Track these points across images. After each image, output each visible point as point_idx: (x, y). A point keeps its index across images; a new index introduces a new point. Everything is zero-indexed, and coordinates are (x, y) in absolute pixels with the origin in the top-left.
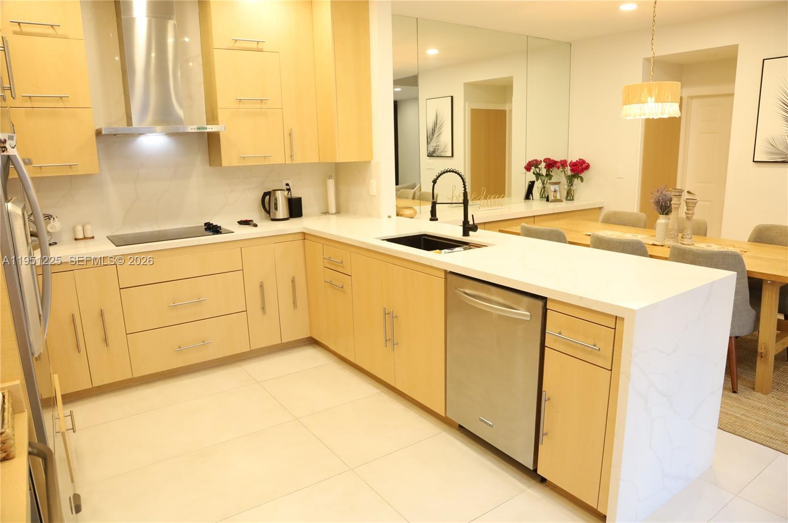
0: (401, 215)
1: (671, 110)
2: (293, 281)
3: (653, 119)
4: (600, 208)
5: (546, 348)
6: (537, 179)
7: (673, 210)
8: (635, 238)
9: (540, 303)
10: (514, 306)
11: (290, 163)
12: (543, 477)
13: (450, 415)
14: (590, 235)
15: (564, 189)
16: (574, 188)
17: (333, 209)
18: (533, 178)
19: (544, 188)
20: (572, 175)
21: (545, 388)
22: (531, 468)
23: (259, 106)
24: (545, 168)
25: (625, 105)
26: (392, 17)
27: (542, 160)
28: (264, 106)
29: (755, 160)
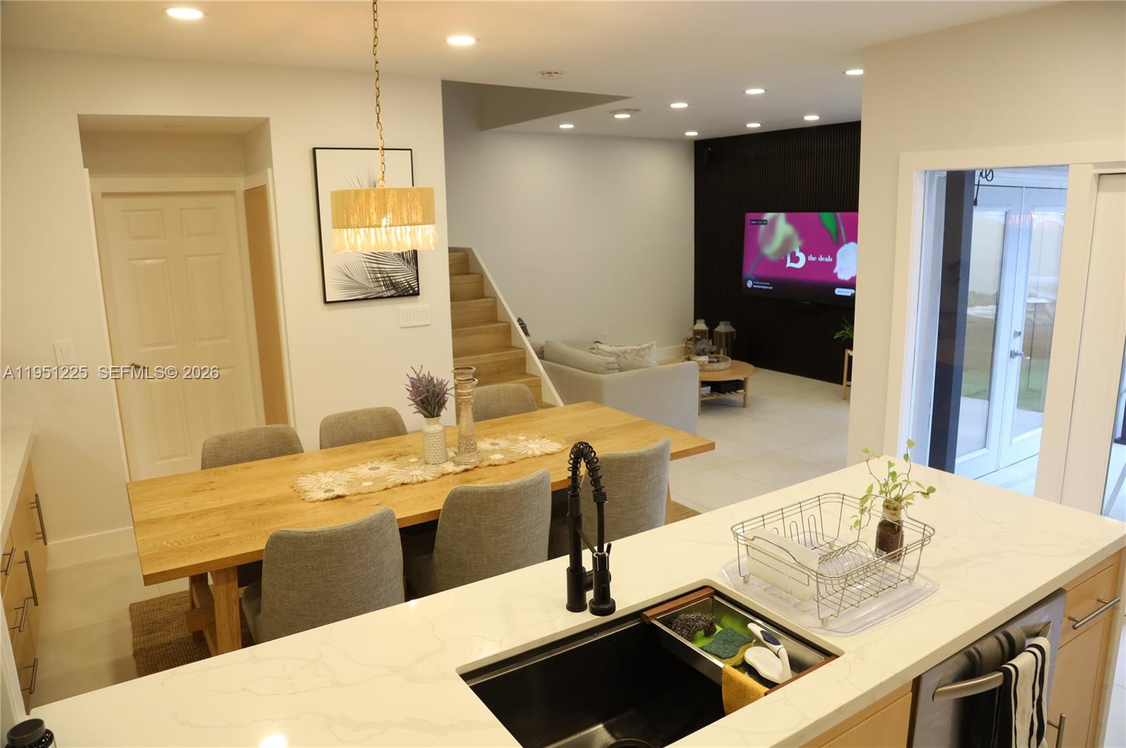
7: (462, 406)
29: (328, 300)
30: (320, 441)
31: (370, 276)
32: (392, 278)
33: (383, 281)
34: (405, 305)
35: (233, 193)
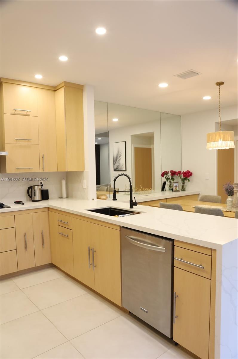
0: (100, 199)
1: (230, 145)
2: (42, 233)
3: (222, 149)
4: (198, 194)
5: (175, 267)
6: (167, 181)
7: (235, 193)
8: (217, 208)
9: (170, 243)
10: (157, 244)
11: (42, 172)
12: (176, 343)
13: (124, 306)
14: (194, 207)
15: (181, 185)
16: (185, 184)
17: (64, 195)
18: (165, 180)
19: (171, 185)
20: (184, 178)
21: (175, 290)
22: (170, 337)
23: (27, 143)
24: (171, 175)
25: (208, 142)
26: (94, 102)
27: (169, 171)
28: (29, 143)
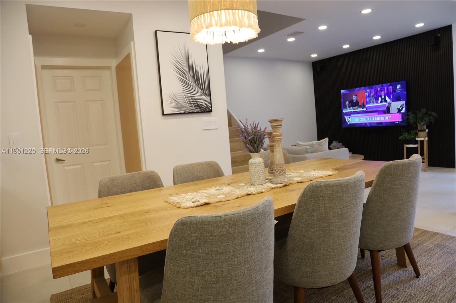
29: (165, 113)
30: (174, 180)
31: (187, 101)
32: (198, 102)
33: (193, 103)
34: (204, 118)
35: (109, 68)
